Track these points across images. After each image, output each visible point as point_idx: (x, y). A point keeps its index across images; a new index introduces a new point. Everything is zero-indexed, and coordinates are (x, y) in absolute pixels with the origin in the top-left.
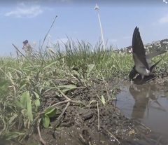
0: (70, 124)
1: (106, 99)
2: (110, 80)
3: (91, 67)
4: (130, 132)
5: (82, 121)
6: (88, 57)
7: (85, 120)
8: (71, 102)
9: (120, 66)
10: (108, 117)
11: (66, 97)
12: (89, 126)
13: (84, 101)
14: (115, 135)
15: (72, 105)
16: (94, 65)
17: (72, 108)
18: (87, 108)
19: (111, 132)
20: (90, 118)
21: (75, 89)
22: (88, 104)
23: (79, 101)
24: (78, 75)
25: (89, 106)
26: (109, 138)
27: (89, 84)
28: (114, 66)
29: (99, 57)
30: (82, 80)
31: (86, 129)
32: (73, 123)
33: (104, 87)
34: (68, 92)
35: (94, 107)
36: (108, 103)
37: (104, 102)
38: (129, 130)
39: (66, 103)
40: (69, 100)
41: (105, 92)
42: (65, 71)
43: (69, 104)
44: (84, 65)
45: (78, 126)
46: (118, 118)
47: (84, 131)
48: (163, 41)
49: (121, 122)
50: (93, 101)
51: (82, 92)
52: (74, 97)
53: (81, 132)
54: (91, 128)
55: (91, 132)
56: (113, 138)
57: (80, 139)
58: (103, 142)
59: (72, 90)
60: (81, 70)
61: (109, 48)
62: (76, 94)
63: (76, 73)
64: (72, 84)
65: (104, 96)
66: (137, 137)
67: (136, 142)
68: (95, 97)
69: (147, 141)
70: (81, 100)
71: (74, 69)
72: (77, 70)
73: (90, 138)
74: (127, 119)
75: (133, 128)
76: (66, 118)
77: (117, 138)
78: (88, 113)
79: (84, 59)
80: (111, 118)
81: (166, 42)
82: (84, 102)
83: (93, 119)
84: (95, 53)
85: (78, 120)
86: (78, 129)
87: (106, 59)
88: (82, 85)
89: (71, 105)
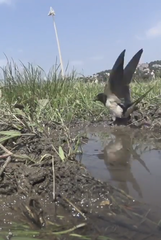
0: (11, 191)
1: (66, 151)
2: (72, 123)
3: (43, 103)
4: (103, 203)
5: (29, 186)
6: (39, 87)
7: (34, 184)
8: (12, 157)
9: (87, 101)
10: (69, 179)
11: (5, 149)
12: (39, 194)
13: (33, 155)
14: (79, 207)
15: (14, 161)
16: (47, 101)
17: (14, 166)
18: (37, 166)
19: (73, 202)
20: (42, 181)
21: (18, 137)
22: (38, 159)
23: (25, 156)
24: (24, 115)
25: (39, 163)
26: (70, 211)
27: (39, 130)
28: (78, 102)
29: (55, 88)
30: (29, 124)
31: (35, 197)
32: (16, 189)
33: (63, 135)
34: (7, 141)
35: (47, 164)
36: (69, 158)
37: (62, 157)
38: (101, 200)
39: (5, 159)
40: (10, 153)
41: (64, 141)
42: (4, 110)
43: (9, 159)
44: (32, 100)
45: (22, 193)
46: (84, 181)
47: (32, 201)
48: (152, 63)
49: (89, 188)
50: (46, 155)
51: (29, 142)
52: (17, 149)
53: (28, 202)
54: (43, 196)
55: (43, 202)
56: (76, 212)
57: (26, 213)
58: (61, 217)
59: (15, 139)
60: (27, 108)
61: (70, 74)
62: (19, 145)
63: (20, 112)
64: (14, 129)
65: (63, 148)
66: (113, 211)
67: (112, 217)
68: (49, 150)
69: (129, 217)
70: (28, 153)
71: (16, 106)
72: (21, 107)
73: (42, 212)
74: (98, 183)
75: (107, 196)
76: (5, 181)
77: (83, 212)
78: (38, 173)
79: (33, 91)
80: (73, 182)
81: (157, 66)
82: (32, 157)
83: (45, 183)
84: (49, 81)
85: (23, 184)
86: (23, 197)
87: (66, 92)
88: (30, 131)
89: (12, 161)
